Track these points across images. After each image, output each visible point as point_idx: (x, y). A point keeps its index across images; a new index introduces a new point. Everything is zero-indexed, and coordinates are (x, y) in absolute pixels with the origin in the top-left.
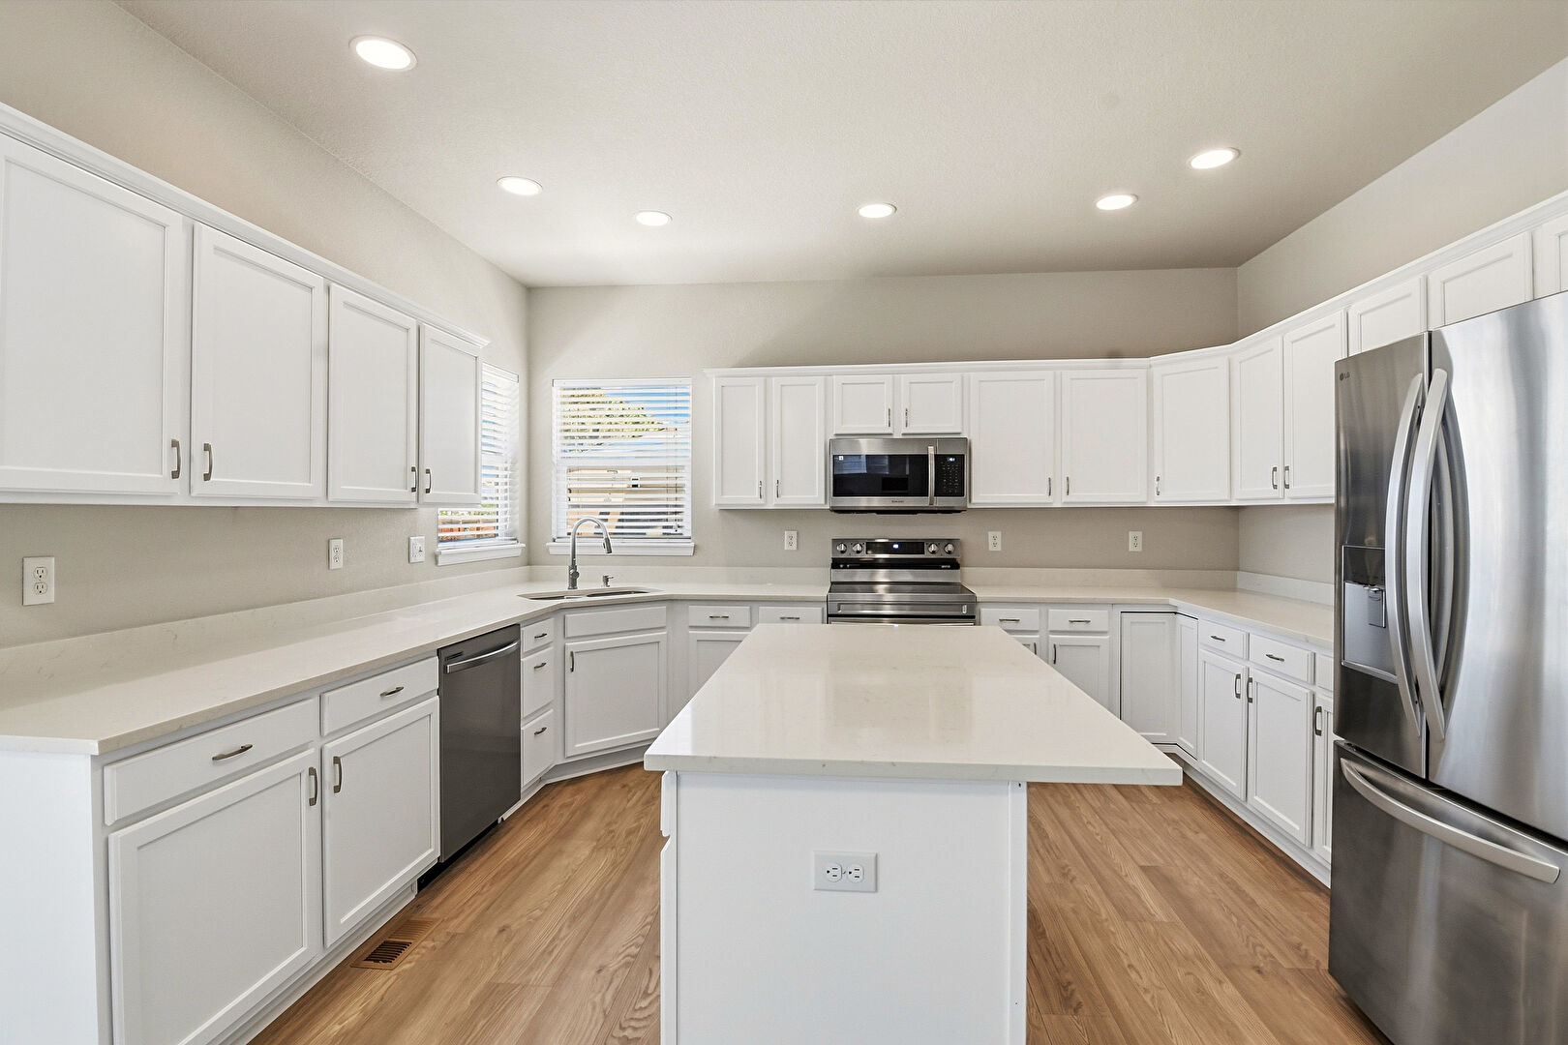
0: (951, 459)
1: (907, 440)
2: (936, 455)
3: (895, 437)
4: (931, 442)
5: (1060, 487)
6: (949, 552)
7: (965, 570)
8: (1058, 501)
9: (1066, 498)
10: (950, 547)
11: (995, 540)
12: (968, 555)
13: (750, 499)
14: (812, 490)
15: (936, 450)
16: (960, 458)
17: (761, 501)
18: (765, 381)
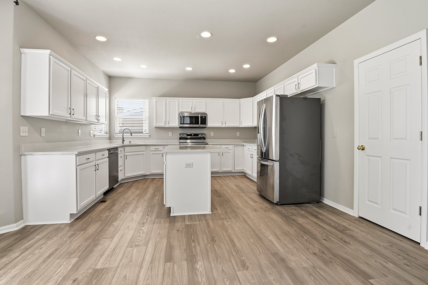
0: (204, 117)
1: (195, 113)
2: (201, 116)
3: (193, 113)
4: (200, 114)
5: (224, 123)
6: (203, 136)
7: (207, 140)
8: (224, 126)
9: (225, 125)
10: (203, 135)
11: (212, 134)
12: (207, 136)
13: (162, 125)
14: (176, 123)
15: (201, 115)
16: (205, 117)
17: (165, 125)
18: (166, 100)
